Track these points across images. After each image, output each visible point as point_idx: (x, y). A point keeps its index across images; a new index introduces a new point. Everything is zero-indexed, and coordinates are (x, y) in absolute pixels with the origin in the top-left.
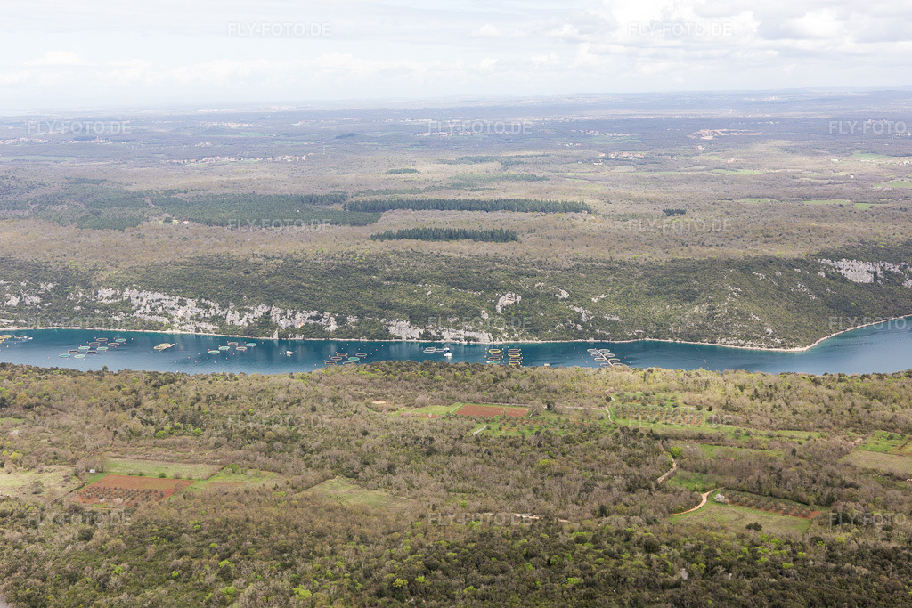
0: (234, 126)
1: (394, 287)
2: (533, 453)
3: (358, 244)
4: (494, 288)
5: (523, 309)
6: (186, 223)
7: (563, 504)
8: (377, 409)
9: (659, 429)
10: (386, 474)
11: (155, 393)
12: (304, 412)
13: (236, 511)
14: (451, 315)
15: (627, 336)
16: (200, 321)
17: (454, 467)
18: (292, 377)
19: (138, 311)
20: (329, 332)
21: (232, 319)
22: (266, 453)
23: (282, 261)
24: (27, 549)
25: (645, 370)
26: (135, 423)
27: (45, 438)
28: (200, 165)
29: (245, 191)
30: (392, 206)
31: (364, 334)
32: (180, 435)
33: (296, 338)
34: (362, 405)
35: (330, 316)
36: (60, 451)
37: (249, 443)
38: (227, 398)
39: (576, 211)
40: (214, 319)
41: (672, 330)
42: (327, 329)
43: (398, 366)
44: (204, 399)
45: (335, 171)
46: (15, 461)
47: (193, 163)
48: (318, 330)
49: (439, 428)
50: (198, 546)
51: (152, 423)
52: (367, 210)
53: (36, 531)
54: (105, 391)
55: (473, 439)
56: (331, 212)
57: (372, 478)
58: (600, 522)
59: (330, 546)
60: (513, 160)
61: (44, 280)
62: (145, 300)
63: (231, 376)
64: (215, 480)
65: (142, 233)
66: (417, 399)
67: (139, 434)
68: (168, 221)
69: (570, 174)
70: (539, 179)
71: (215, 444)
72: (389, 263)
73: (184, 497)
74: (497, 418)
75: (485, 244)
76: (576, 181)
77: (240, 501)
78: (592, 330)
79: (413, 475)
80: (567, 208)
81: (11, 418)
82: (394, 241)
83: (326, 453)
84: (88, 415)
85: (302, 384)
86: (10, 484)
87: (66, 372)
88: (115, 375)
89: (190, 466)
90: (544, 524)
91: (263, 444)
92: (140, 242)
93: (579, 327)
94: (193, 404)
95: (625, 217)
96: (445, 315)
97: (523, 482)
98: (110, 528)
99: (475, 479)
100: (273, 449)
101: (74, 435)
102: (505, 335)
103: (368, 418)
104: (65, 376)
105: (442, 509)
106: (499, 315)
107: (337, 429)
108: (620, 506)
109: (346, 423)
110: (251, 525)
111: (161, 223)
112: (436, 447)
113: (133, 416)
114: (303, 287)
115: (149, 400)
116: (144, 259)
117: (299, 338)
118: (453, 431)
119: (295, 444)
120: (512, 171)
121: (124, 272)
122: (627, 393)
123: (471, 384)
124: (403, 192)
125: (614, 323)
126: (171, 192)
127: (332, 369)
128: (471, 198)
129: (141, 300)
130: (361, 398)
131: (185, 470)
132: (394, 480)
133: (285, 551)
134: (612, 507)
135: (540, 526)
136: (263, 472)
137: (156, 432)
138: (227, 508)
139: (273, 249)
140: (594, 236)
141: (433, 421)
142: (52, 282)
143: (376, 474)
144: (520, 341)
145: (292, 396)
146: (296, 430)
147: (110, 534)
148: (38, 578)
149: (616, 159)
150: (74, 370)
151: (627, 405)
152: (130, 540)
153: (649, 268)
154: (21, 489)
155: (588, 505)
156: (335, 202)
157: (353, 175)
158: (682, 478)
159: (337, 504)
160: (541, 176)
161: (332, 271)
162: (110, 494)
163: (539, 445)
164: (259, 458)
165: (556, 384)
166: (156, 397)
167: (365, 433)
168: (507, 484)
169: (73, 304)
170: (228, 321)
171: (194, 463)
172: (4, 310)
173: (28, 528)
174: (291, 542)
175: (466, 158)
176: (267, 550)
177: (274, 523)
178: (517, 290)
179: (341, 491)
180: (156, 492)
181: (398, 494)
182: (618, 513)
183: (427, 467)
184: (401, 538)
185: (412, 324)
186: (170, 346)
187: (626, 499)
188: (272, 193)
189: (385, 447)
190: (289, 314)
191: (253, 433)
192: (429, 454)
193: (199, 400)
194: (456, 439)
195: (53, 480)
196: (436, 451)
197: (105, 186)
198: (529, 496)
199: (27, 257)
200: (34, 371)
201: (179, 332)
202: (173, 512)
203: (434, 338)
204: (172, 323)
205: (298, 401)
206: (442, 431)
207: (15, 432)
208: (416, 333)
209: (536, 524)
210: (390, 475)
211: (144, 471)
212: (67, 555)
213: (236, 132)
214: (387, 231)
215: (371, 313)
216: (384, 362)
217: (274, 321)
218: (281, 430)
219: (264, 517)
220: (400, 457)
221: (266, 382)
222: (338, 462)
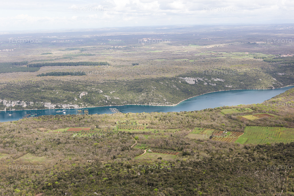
1: (45, 91)
2: (92, 141)
3: (32, 78)
4: (78, 90)
5: (88, 97)
7: (102, 156)
8: (41, 131)
9: (131, 131)
10: (44, 151)
12: (16, 133)
14: (65, 100)
15: (121, 104)
17: (67, 147)
18: (11, 123)
20: (24, 107)
22: (3, 148)
23: (6, 85)
25: (127, 114)
30: (44, 65)
31: (36, 107)
33: (13, 110)
34: (36, 130)
35: (24, 102)
39: (105, 65)
41: (136, 101)
43: (47, 117)
45: (23, 54)
48: (21, 107)
49: (61, 136)
52: (35, 67)
55: (73, 138)
56: (23, 68)
58: (113, 161)
59: (26, 175)
60: (84, 49)
66: (54, 127)
69: (102, 53)
70: (92, 55)
72: (43, 84)
74: (80, 131)
75: (75, 76)
76: (104, 55)
78: (111, 102)
79: (54, 151)
80: (101, 64)
82: (45, 77)
83: (24, 146)
85: (15, 124)
90: (96, 163)
91: (2, 145)
93: (106, 102)
95: (119, 66)
96: (63, 100)
97: (89, 151)
99: (74, 151)
100: (6, 146)
102: (83, 105)
103: (38, 134)
105: (63, 161)
106: (80, 99)
107: (27, 138)
108: (120, 155)
109: (30, 136)
112: (61, 142)
114: (14, 93)
118: (66, 136)
119: (13, 144)
120: (83, 53)
122: (121, 121)
123: (72, 121)
124: (47, 60)
125: (118, 100)
127: (25, 119)
128: (70, 62)
130: (35, 128)
133: (11, 178)
134: (117, 156)
135: (95, 163)
136: (3, 154)
139: (3, 80)
140: (110, 73)
141: (60, 133)
143: (41, 151)
144: (88, 107)
145: (12, 128)
146: (13, 139)
149: (117, 48)
151: (121, 125)
153: (128, 82)
155: (110, 156)
156: (24, 64)
157: (30, 55)
158: (138, 146)
159: (28, 162)
160: (93, 54)
161: (24, 87)
163: (94, 139)
164: (1, 149)
165: (99, 120)
167: (37, 139)
168: (84, 152)
174: (13, 175)
175: (68, 49)
176: (5, 178)
177: (7, 170)
178: (86, 91)
179: (29, 158)
181: (49, 157)
182: (119, 157)
183: (58, 148)
184: (50, 171)
185: (52, 103)
187: (121, 153)
188: (2, 62)
189: (44, 143)
192: (58, 144)
194: (67, 139)
196: (61, 143)
198: (91, 155)
203: (60, 108)
205: (14, 130)
206: (63, 136)
208: (53, 106)
209: (94, 163)
210: (46, 152)
214: (42, 73)
215: (38, 100)
216: (42, 116)
217: (4, 105)
218: (8, 140)
219: (4, 168)
220: (49, 145)
221: (2, 125)
222: (28, 149)
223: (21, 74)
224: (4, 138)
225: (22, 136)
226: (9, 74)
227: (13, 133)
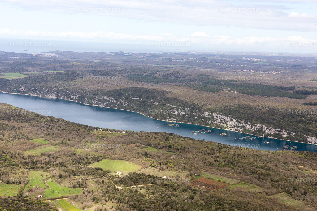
0: (255, 60)
1: (311, 123)
3: (298, 106)
6: (236, 92)
8: (301, 169)
10: (303, 195)
11: (220, 151)
12: (273, 166)
13: (244, 199)
16: (237, 127)
18: (269, 152)
19: (216, 121)
20: (284, 137)
21: (248, 128)
22: (257, 179)
23: (269, 109)
24: (172, 198)
26: (212, 160)
27: (182, 161)
28: (242, 72)
29: (257, 83)
30: (312, 93)
31: (297, 139)
32: (227, 167)
33: (271, 138)
34: (295, 167)
35: (285, 131)
36: (186, 166)
37: (251, 174)
38: (245, 156)
40: (242, 127)
42: (283, 136)
44: (236, 155)
45: (291, 78)
46: (171, 167)
47: (240, 72)
48: (280, 136)
50: (230, 209)
51: (218, 161)
52: (302, 94)
53: (176, 193)
54: (203, 147)
56: (289, 93)
57: (297, 195)
61: (187, 107)
62: (219, 118)
63: (247, 149)
64: (238, 186)
65: (220, 94)
67: (213, 164)
68: (229, 91)
71: (239, 172)
73: (226, 190)
77: (246, 195)
79: (314, 197)
81: (172, 152)
82: (312, 106)
83: (280, 183)
84: (196, 155)
85: (273, 155)
86: (169, 175)
87: (191, 139)
88: (207, 142)
89: (229, 179)
91: (256, 175)
92: (219, 97)
94: (232, 157)
98: (200, 196)
100: (260, 178)
101: (191, 161)
103: (297, 172)
104: (190, 141)
107: (285, 174)
109: (289, 172)
110: (250, 205)
111: (227, 91)
113: (211, 158)
114: (276, 120)
115: (217, 153)
116: (221, 104)
117: (272, 138)
119: (268, 177)
121: (213, 107)
126: (232, 81)
127: (285, 151)
129: (218, 117)
130: (295, 164)
131: (228, 180)
132: (306, 198)
136: (256, 186)
137: (219, 165)
138: (241, 197)
139: (266, 104)
142: (189, 108)
143: (299, 194)
145: (269, 159)
146: (269, 172)
147: (200, 199)
148: (175, 209)
150: (193, 139)
152: (206, 202)
154: (172, 177)
156: (290, 89)
157: (298, 80)
159: (283, 203)
161: (287, 115)
162: (201, 184)
164: (255, 180)
166: (220, 152)
169: (195, 116)
170: (247, 128)
171: (231, 178)
172: (173, 115)
173: (173, 191)
177: (258, 206)
179: (284, 198)
180: (217, 186)
181: (307, 204)
185: (316, 138)
186: (226, 134)
188: (267, 84)
189: (303, 184)
190: (269, 129)
191: (253, 171)
193: (235, 156)
195: (183, 177)
197: (210, 77)
199: (182, 99)
200: (181, 137)
201: (229, 130)
202: (222, 195)
204: (227, 126)
205: (271, 162)
207: (173, 157)
210: (304, 196)
211: (214, 178)
212: (185, 203)
213: (256, 62)
214: (310, 102)
215: (301, 132)
216: (305, 151)
217: (263, 130)
218: (264, 171)
219: (255, 203)
220: (309, 189)
221: (259, 153)
222: (284, 187)
223: (285, 99)
224: (260, 168)
225: (279, 170)
226: (273, 98)
227: (270, 165)
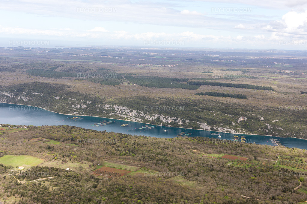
0: (153, 54)
1: (202, 111)
2: (249, 174)
3: (191, 96)
4: (237, 114)
5: (247, 122)
6: (135, 85)
7: (259, 194)
8: (194, 153)
9: (295, 170)
10: (196, 176)
11: (121, 141)
12: (169, 151)
13: (144, 183)
14: (221, 122)
15: (284, 135)
16: (137, 118)
17: (220, 176)
18: (166, 139)
19: (117, 113)
21: (147, 118)
22: (156, 165)
23: (165, 100)
24: (76, 188)
25: (291, 148)
26: (113, 150)
27: (85, 152)
28: (140, 66)
29: (155, 76)
30: (204, 84)
31: (191, 127)
32: (128, 155)
33: (168, 126)
34: (189, 151)
35: (180, 119)
36: (89, 157)
37: (150, 160)
38: (144, 144)
39: (268, 90)
40: (141, 117)
41: (301, 134)
42: (179, 124)
43: (202, 139)
44: (136, 144)
45: (185, 71)
46: (75, 159)
47: (138, 65)
48: (176, 124)
49: (215, 162)
50: (131, 194)
51: (119, 150)
52: (195, 85)
53: (79, 183)
54: (105, 138)
55: (227, 167)
56: (183, 84)
57: (191, 177)
58: (272, 202)
59: (175, 199)
60: (247, 71)
61: (88, 100)
62: (120, 109)
63: (146, 137)
64: (138, 172)
65: (120, 87)
66: (208, 151)
67: (114, 154)
68: (129, 84)
69: (266, 77)
70: (255, 78)
71: (139, 160)
72: (201, 103)
73: (128, 177)
74: (236, 160)
75: (235, 99)
76: (269, 79)
77: (146, 180)
78: (272, 132)
79: (206, 177)
80: (265, 88)
81: (74, 144)
82: (204, 96)
83: (176, 167)
84: (99, 146)
85: (169, 142)
86: (72, 166)
87: (93, 131)
88: (108, 133)
89: (130, 166)
90: (251, 200)
91: (155, 161)
92: (120, 90)
93: (267, 131)
94: (133, 146)
95: (285, 93)
96: (220, 123)
97: (244, 184)
98: (103, 184)
99: (227, 181)
100: (158, 163)
101: (94, 152)
102: (240, 131)
103: (191, 156)
104: (93, 132)
105: (215, 191)
106: (238, 124)
107: (180, 159)
108: (280, 197)
109: (183, 157)
110: (149, 189)
111: (127, 84)
112: (214, 168)
113: (113, 148)
115: (119, 143)
116: (121, 96)
117: (169, 126)
118: (221, 163)
119: (165, 163)
120: (246, 74)
121: (114, 100)
122: (284, 156)
123: (228, 147)
124: (208, 79)
125: (280, 130)
126: (130, 74)
127: (180, 138)
128: (231, 83)
129: (118, 109)
130: (189, 149)
131: (129, 167)
132: (199, 178)
133: (160, 199)
134: (277, 197)
135: (250, 201)
136: (154, 171)
137: (120, 153)
138: (141, 182)
139: (163, 95)
140: (274, 99)
141: (214, 159)
142: (91, 101)
143: (193, 176)
144: (245, 134)
145: (166, 146)
146: (166, 158)
147: (103, 186)
148: (78, 199)
149: (284, 73)
150: (95, 131)
151: (284, 160)
152: (109, 189)
153: (294, 112)
154: (76, 168)
155: (268, 195)
156: (184, 81)
157: (191, 73)
158: (303, 189)
159: (178, 185)
160: (256, 77)
161: (182, 104)
162: (104, 173)
163: (251, 172)
164: (153, 166)
165: (258, 150)
166: (121, 142)
167: (190, 161)
168: (239, 184)
169: (97, 109)
170: (146, 118)
171: (132, 165)
172: (75, 109)
173: (77, 182)
174: (162, 196)
175: (230, 69)
176: (154, 198)
177: (157, 189)
178: (245, 116)
179: (180, 180)
180: (118, 174)
181: (199, 184)
182: (279, 199)
183: (210, 175)
184: (200, 199)
185: (208, 124)
186: (126, 125)
187: (282, 195)
188: (163, 77)
189: (196, 166)
190: (166, 118)
191: (152, 157)
192: (211, 171)
193: (135, 144)
194: (221, 166)
195: (86, 166)
196: (214, 170)
197: (110, 71)
198: (246, 189)
199: (84, 93)
200: (83, 130)
201: (130, 121)
202: (124, 181)
203: (215, 130)
204: (128, 117)
205: (168, 148)
206: (217, 163)
207: (75, 149)
208: (209, 128)
209: (249, 200)
211: (115, 166)
212: (88, 192)
213: (153, 56)
214: (201, 92)
215: (194, 120)
216: (197, 137)
217: (161, 119)
218: (161, 157)
219: (154, 187)
220: (202, 170)
221: (157, 140)
222: (180, 170)
223: (180, 90)
224: (158, 154)
225: (175, 155)
226: (169, 90)
227: (167, 151)
